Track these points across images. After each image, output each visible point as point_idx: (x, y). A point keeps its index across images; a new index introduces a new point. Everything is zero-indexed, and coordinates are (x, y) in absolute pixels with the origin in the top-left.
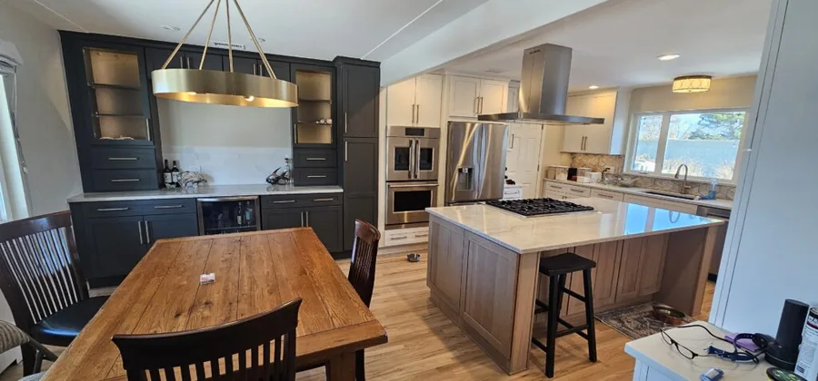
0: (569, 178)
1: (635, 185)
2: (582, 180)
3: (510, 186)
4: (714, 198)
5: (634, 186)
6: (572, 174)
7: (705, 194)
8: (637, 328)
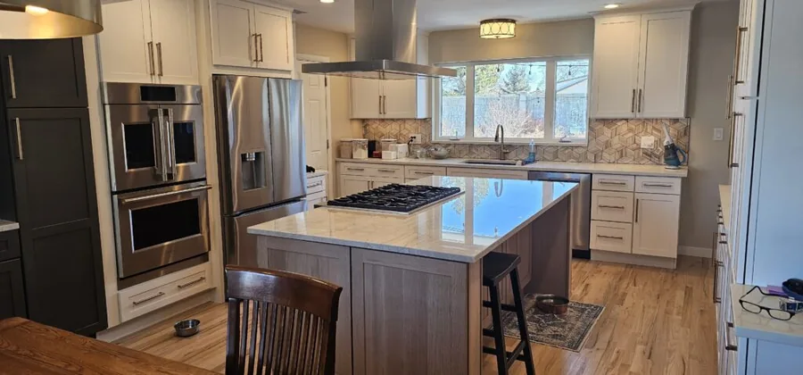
0: (370, 155)
1: (449, 156)
2: (389, 155)
3: (311, 174)
4: (534, 161)
5: (451, 157)
6: (373, 149)
7: (525, 157)
8: (538, 330)
